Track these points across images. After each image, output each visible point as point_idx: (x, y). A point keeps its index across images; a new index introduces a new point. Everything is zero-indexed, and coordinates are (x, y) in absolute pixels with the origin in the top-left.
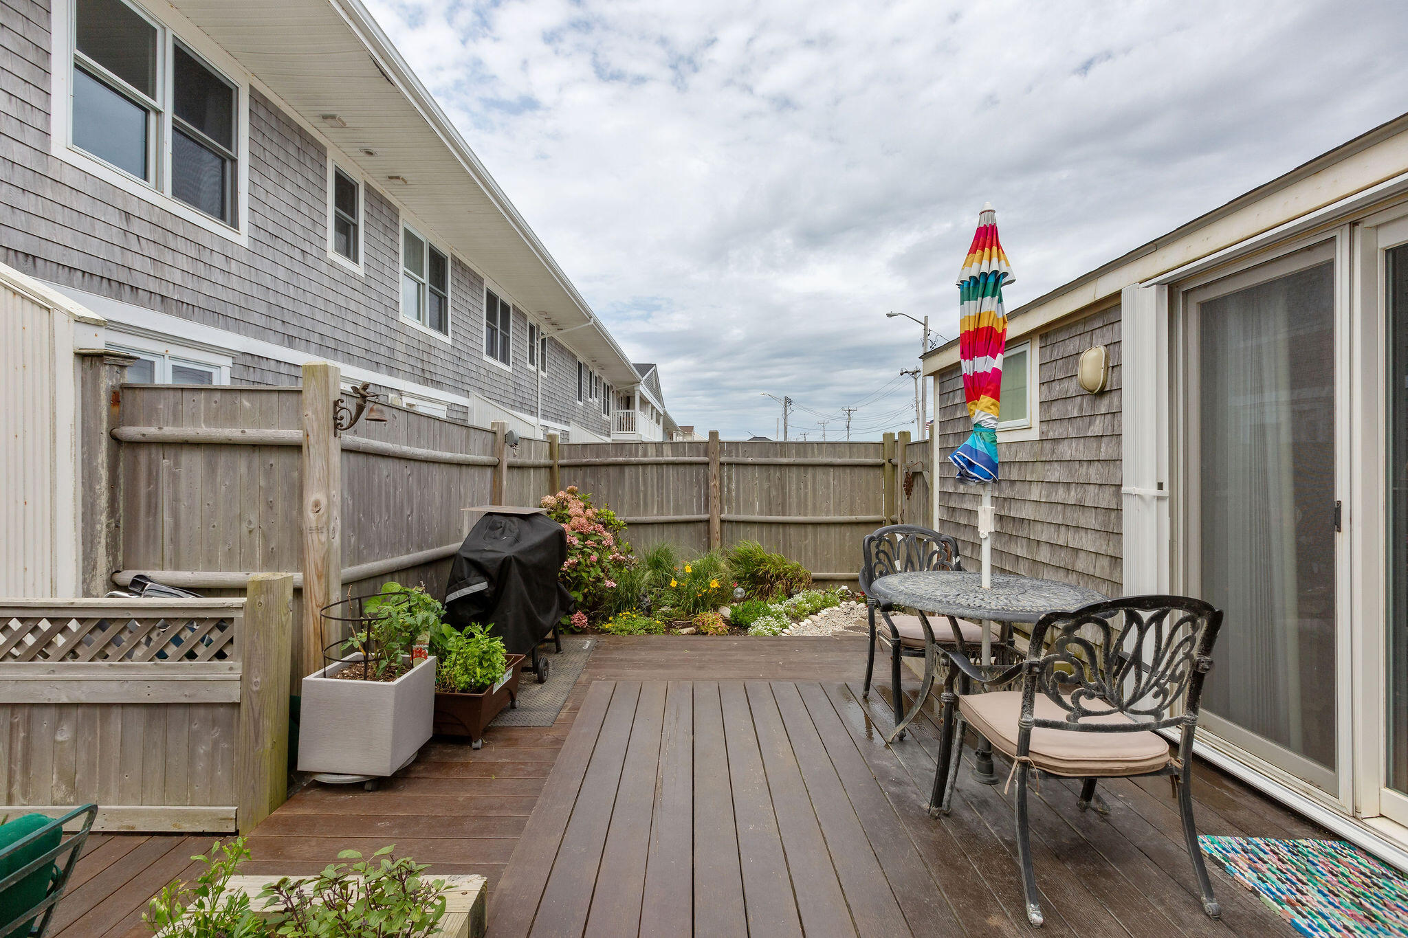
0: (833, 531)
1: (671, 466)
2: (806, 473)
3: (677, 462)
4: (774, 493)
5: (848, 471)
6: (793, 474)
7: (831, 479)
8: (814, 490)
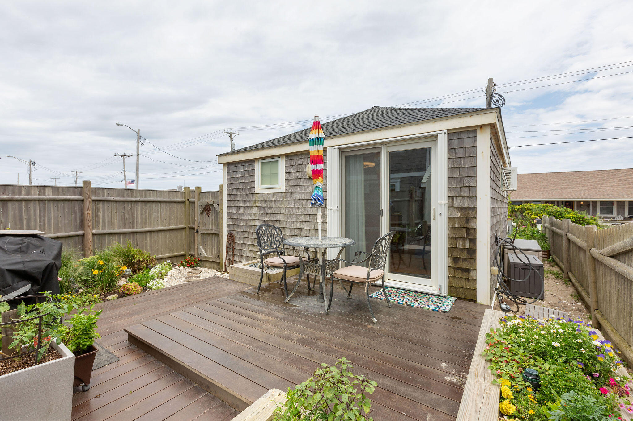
0: (161, 235)
1: (52, 202)
2: (146, 206)
3: (58, 199)
4: (127, 216)
5: (168, 204)
6: (139, 206)
7: (159, 208)
8: (151, 215)
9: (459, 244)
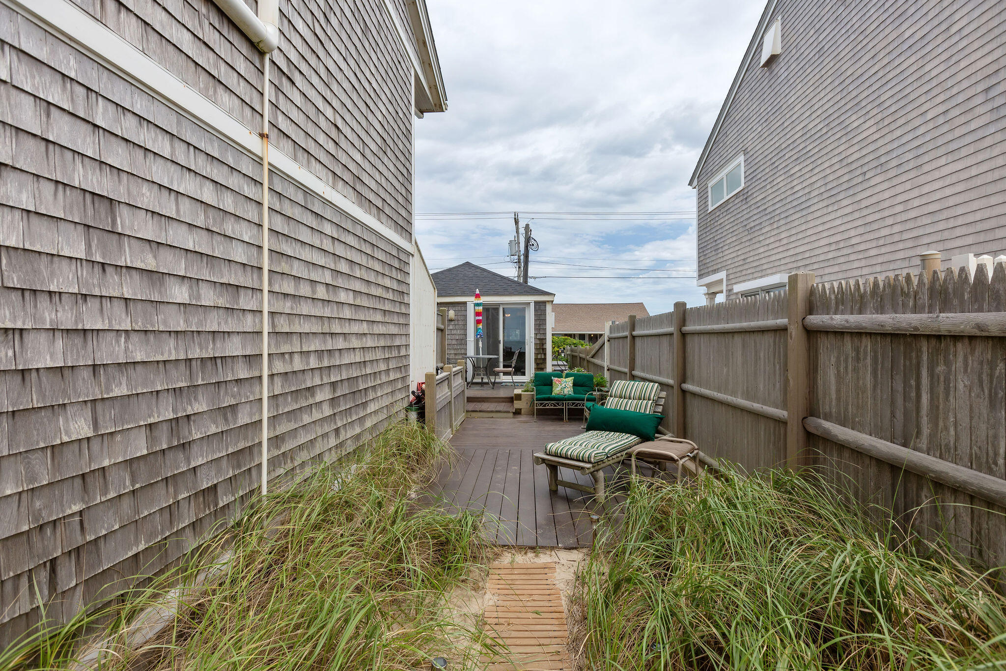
9: (539, 356)
